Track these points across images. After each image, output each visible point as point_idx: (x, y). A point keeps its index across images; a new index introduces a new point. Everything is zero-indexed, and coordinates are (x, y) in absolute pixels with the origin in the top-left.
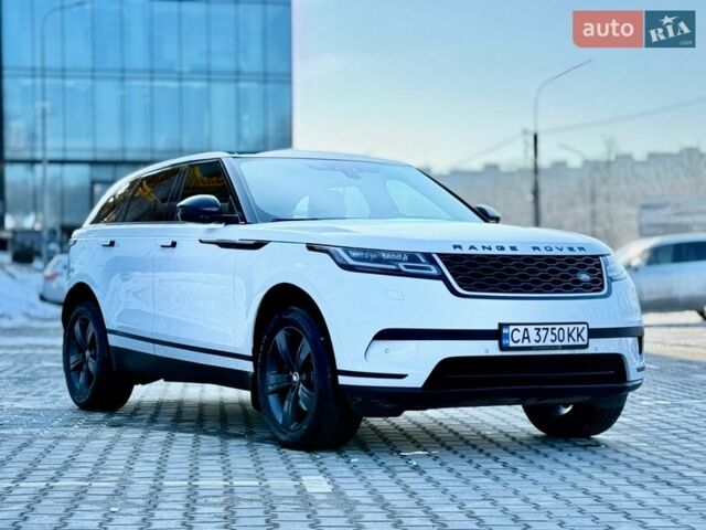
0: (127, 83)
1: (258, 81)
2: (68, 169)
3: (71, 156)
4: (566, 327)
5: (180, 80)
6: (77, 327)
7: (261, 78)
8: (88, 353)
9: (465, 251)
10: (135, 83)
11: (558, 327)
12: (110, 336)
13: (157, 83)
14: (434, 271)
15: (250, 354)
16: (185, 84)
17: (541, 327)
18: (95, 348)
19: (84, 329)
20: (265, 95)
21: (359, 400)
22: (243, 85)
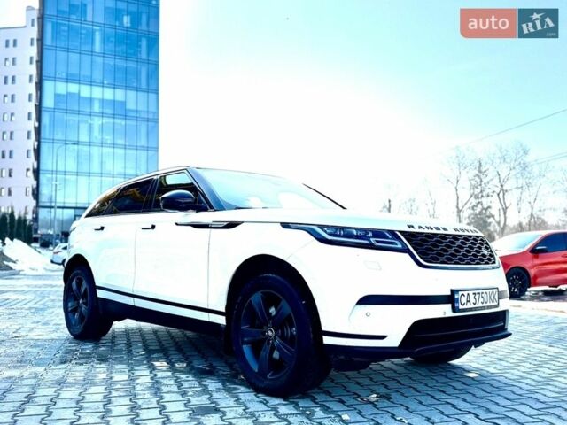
0: (91, 178)
2: (65, 210)
3: (66, 205)
4: (488, 291)
6: (74, 283)
8: (81, 301)
9: (417, 230)
10: (94, 178)
11: (484, 291)
12: (98, 291)
13: (103, 178)
14: (399, 246)
15: (224, 310)
17: (476, 292)
18: (87, 299)
19: (79, 284)
21: (342, 357)
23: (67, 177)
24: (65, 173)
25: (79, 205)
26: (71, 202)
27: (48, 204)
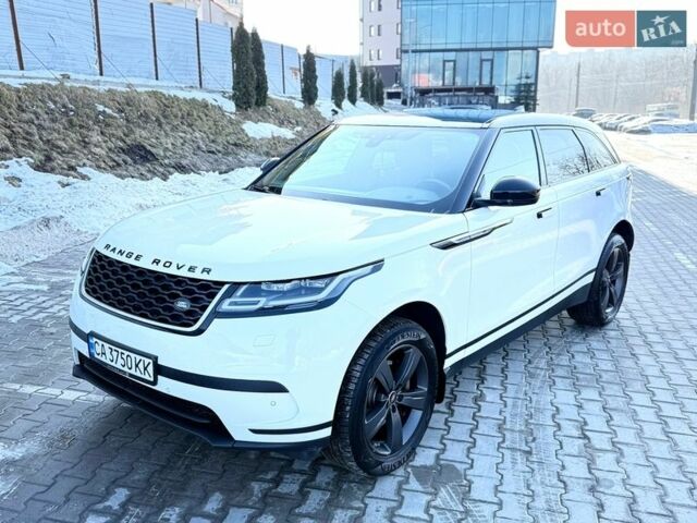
2: (433, 55)
4: (133, 355)
11: (127, 353)
16: (496, 5)
17: (114, 348)
20: (540, 9)
23: (434, 8)
25: (449, 47)
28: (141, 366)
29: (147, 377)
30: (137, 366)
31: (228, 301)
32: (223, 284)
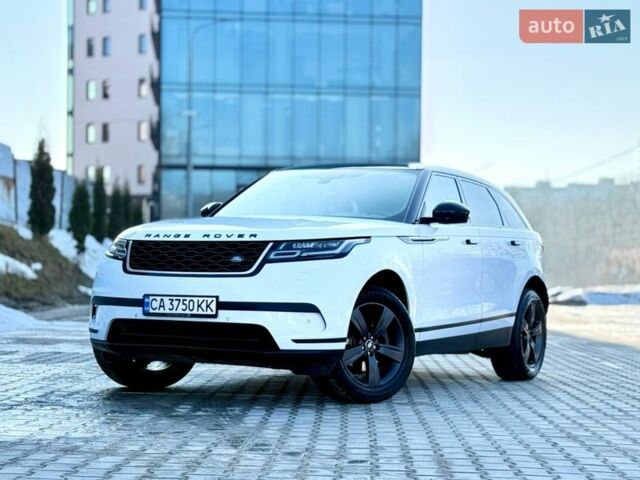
0: (271, 97)
1: (389, 95)
2: (219, 175)
3: (220, 162)
4: (195, 299)
5: (319, 94)
7: (392, 92)
10: (278, 97)
11: (188, 299)
13: (298, 97)
16: (324, 98)
17: (175, 298)
20: (396, 107)
22: (375, 98)
23: (220, 97)
24: (214, 88)
25: (245, 162)
26: (227, 154)
27: (183, 161)
28: (204, 306)
29: (209, 312)
30: (199, 306)
31: (273, 253)
32: (268, 242)
